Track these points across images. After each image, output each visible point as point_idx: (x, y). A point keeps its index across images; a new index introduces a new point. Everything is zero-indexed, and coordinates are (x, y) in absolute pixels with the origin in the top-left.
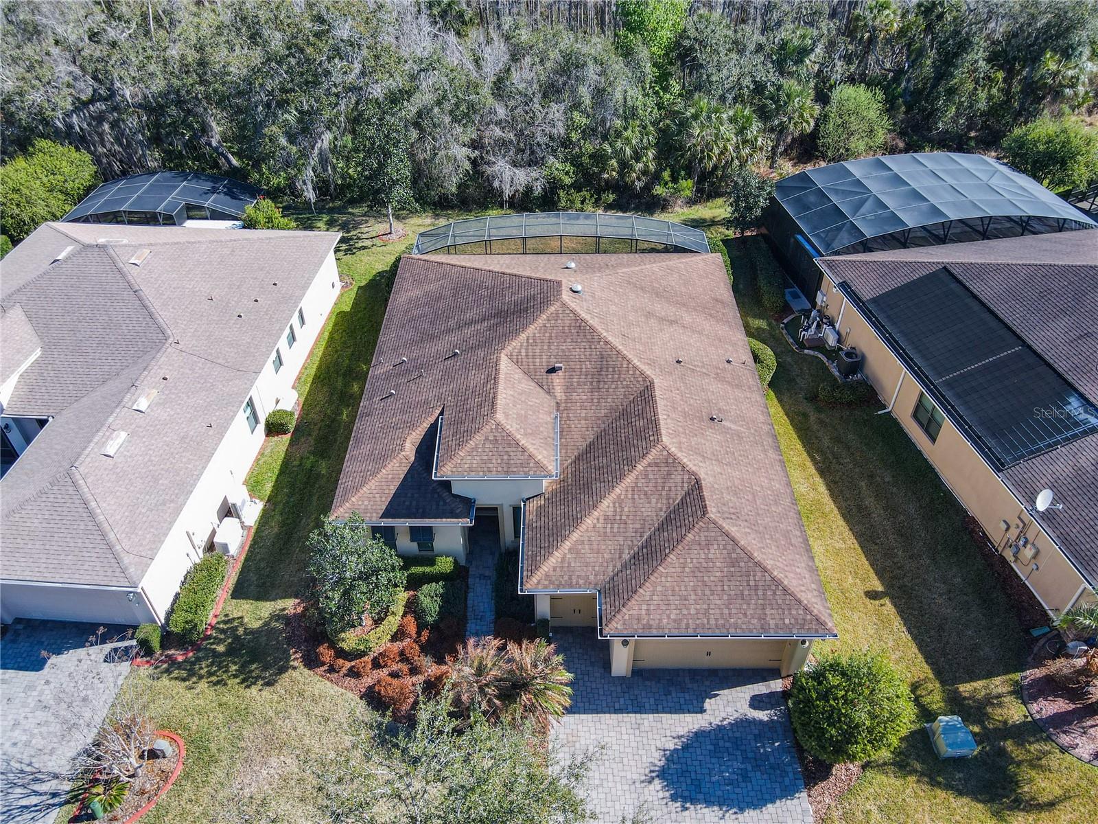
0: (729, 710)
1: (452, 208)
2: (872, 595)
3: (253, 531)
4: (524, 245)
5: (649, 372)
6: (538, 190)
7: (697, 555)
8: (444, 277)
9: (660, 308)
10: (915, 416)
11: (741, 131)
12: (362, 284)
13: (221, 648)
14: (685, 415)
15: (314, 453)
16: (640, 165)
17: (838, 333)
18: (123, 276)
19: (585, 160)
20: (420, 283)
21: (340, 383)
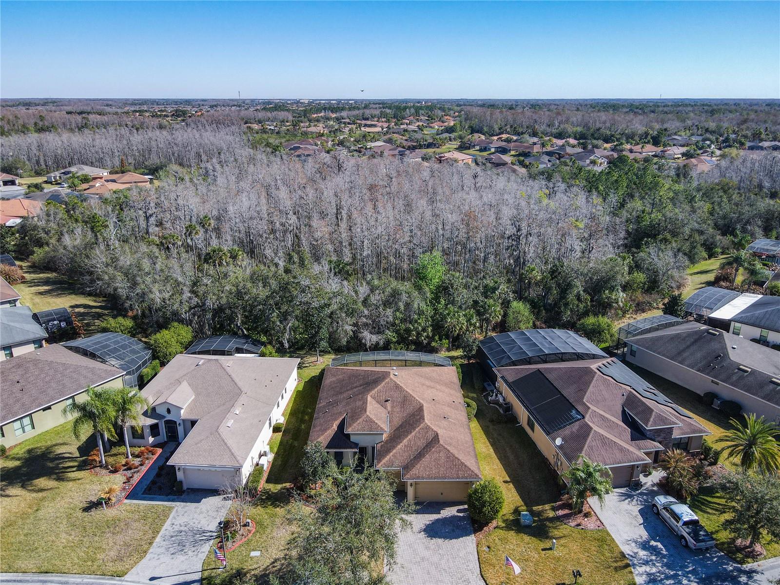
0: (449, 513)
1: (343, 352)
2: (505, 482)
3: (271, 463)
4: (376, 363)
5: (422, 402)
6: (381, 343)
7: (436, 455)
8: (344, 373)
9: (427, 383)
10: (528, 424)
11: (469, 320)
12: (307, 380)
13: (264, 497)
14: (434, 415)
15: (292, 439)
16: (425, 334)
17: (504, 398)
18: (225, 370)
19: (402, 331)
20: (335, 376)
21: (300, 415)
